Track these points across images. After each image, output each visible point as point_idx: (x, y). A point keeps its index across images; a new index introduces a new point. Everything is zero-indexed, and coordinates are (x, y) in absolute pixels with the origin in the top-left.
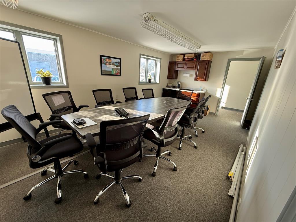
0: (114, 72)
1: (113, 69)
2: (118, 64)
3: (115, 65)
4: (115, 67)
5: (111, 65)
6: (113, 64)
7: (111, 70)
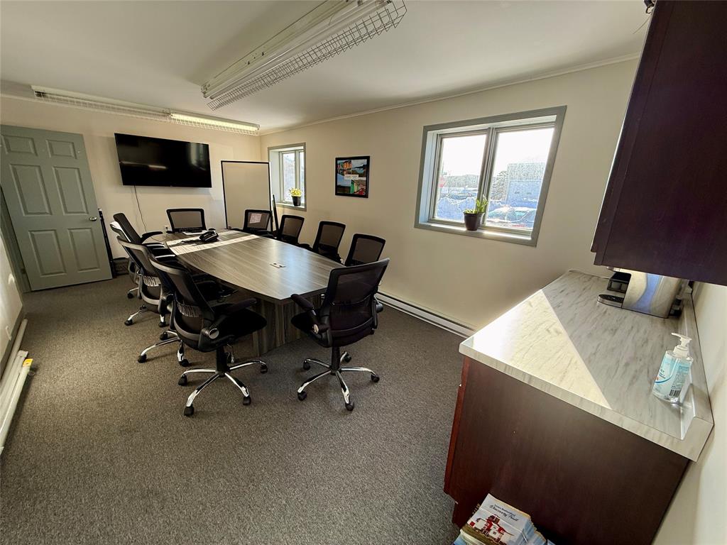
0: (356, 189)
1: (353, 182)
2: (362, 171)
3: (357, 173)
4: (357, 178)
5: (350, 173)
6: (354, 173)
7: (349, 184)
